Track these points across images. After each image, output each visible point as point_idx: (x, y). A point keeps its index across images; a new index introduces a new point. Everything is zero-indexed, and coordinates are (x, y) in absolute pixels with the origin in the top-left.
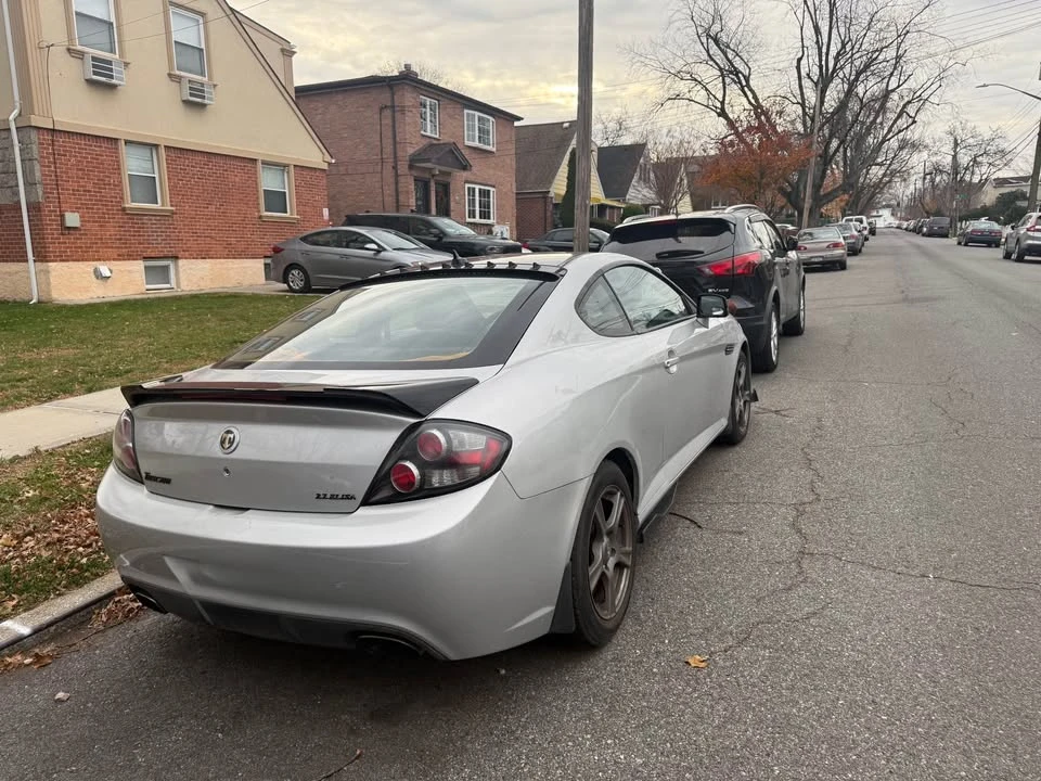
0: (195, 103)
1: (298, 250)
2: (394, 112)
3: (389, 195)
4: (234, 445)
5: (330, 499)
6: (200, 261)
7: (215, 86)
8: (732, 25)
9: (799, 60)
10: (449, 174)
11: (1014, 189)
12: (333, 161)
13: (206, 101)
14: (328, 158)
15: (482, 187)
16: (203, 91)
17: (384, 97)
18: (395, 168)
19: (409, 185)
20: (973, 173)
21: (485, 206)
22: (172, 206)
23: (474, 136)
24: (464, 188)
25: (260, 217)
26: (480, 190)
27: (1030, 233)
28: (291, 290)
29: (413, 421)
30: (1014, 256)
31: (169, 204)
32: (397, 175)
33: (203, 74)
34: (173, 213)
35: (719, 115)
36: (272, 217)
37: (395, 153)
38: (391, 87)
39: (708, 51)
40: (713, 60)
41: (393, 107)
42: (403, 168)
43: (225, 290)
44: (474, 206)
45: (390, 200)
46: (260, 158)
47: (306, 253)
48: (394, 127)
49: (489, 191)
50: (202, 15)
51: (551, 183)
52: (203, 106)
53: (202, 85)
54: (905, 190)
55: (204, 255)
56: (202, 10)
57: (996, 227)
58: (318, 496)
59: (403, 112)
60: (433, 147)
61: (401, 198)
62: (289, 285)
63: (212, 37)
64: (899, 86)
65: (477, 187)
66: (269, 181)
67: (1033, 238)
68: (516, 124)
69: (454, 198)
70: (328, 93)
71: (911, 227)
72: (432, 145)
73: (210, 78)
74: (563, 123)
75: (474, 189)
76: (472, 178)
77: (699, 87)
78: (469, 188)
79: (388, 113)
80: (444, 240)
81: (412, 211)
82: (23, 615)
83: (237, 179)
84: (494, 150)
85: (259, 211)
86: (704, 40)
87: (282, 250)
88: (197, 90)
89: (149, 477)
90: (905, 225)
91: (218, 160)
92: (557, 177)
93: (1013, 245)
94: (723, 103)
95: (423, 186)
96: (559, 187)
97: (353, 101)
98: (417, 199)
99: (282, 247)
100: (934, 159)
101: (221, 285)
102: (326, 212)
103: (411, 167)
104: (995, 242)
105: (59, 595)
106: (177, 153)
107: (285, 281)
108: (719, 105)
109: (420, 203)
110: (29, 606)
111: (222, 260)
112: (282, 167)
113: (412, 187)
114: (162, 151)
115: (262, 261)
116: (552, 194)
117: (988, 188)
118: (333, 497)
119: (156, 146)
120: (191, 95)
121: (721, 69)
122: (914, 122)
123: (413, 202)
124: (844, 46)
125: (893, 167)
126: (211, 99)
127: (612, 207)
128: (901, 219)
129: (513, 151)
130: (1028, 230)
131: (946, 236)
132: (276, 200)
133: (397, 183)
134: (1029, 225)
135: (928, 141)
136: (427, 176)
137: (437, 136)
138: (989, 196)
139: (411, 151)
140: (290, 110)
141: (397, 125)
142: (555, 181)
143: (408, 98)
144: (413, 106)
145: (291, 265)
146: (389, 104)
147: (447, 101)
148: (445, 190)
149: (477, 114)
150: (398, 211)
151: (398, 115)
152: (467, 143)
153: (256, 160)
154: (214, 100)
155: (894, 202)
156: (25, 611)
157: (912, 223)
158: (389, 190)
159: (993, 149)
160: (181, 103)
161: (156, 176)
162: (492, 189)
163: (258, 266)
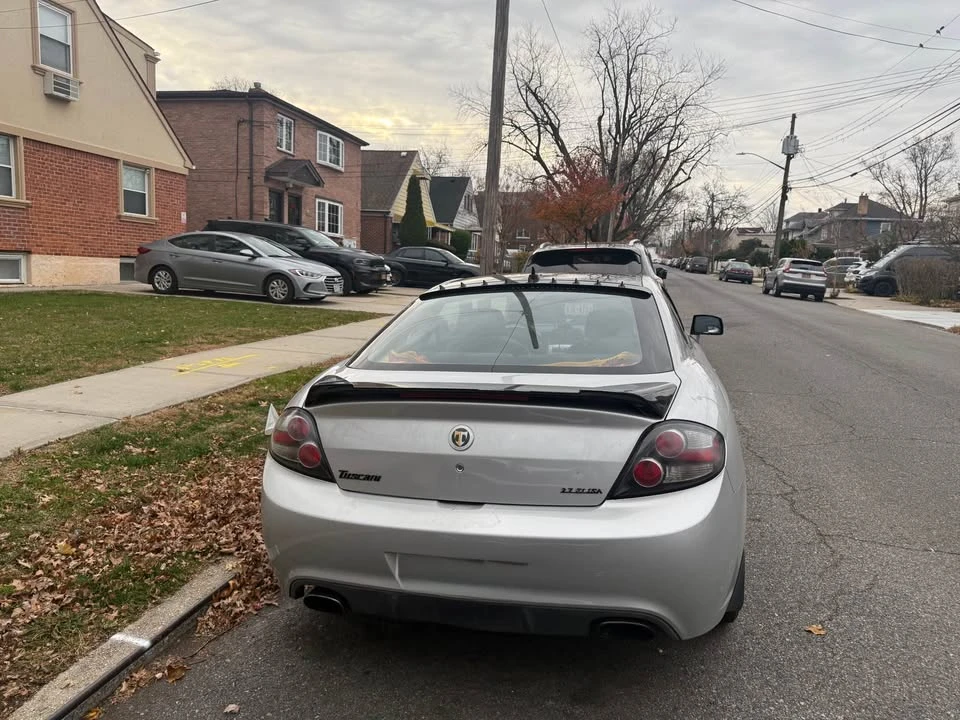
0: (59, 98)
1: (166, 252)
2: (252, 126)
3: (242, 204)
4: (469, 444)
5: (575, 493)
6: (54, 257)
7: (80, 83)
8: (548, 82)
9: (600, 118)
10: (302, 188)
11: (752, 238)
12: (194, 168)
13: (71, 98)
14: (189, 164)
15: (332, 203)
16: (68, 87)
17: (243, 112)
18: (250, 178)
19: (264, 195)
20: (721, 223)
21: (334, 220)
22: (27, 199)
23: (325, 155)
24: (316, 203)
25: (119, 217)
26: (329, 205)
27: (786, 274)
28: (156, 290)
29: (654, 421)
30: (771, 292)
31: (25, 197)
32: (252, 186)
33: (67, 70)
34: (28, 206)
35: (535, 158)
36: (131, 217)
37: (251, 164)
38: (250, 103)
39: (527, 103)
40: (530, 109)
41: (251, 122)
42: (259, 178)
43: (78, 288)
44: (324, 220)
45: (243, 208)
46: (122, 159)
47: (177, 255)
48: (251, 140)
49: (337, 207)
50: (71, 12)
51: (391, 204)
52: (67, 101)
53: (68, 80)
54: (667, 234)
55: (59, 251)
56: (71, 6)
57: (747, 266)
58: (564, 491)
59: (261, 125)
60: (287, 162)
61: (255, 206)
62: (154, 286)
63: (79, 35)
64: (677, 148)
65: (327, 203)
66: (129, 182)
67: (788, 278)
68: (363, 148)
69: (305, 211)
70: (183, 102)
71: (675, 264)
72: (286, 160)
73: (76, 75)
74: (401, 152)
75: (324, 204)
76: (322, 194)
77: (517, 132)
78: (319, 203)
79: (245, 126)
80: (311, 250)
81: (266, 220)
82: (130, 626)
83: (97, 177)
84: (343, 170)
85: (118, 211)
86: (524, 92)
87: (149, 250)
88: (62, 85)
89: (344, 475)
90: (669, 262)
91: (79, 156)
92: (397, 200)
93: (772, 283)
94: (538, 148)
95: (277, 197)
96: (399, 208)
97: (209, 113)
98: (271, 210)
99: (149, 248)
100: (692, 209)
101: (76, 282)
102: (184, 216)
103: (267, 179)
104: (746, 279)
105: (157, 604)
106: (35, 145)
107: (151, 281)
108: (535, 151)
109: (273, 213)
110: (132, 616)
111: (77, 258)
112: (144, 169)
113: (267, 198)
114: (21, 144)
115: (119, 260)
116: (391, 215)
117: (733, 235)
118: (579, 491)
119: (15, 137)
120: (56, 89)
121: (536, 118)
122: (689, 178)
123: (267, 212)
124: (635, 111)
125: (661, 213)
126: (76, 96)
127: (443, 231)
128: (663, 256)
129: (359, 174)
130: (784, 271)
131: (704, 272)
132: (136, 201)
133: (251, 192)
134: (784, 268)
135: (688, 194)
136: (280, 188)
137: (291, 152)
138: (735, 242)
139: (267, 164)
140: (154, 114)
141: (255, 140)
142: (395, 204)
143: (267, 114)
144: (271, 123)
145: (159, 265)
146: (247, 118)
147: (301, 122)
148: (297, 203)
149: (329, 135)
150: (251, 218)
151: (255, 130)
152: (319, 161)
153: (117, 160)
154: (78, 98)
155: (657, 242)
156: (130, 622)
157: (676, 261)
158: (243, 199)
159: (736, 204)
160: (44, 97)
161: (12, 167)
162: (340, 206)
163: (114, 265)
